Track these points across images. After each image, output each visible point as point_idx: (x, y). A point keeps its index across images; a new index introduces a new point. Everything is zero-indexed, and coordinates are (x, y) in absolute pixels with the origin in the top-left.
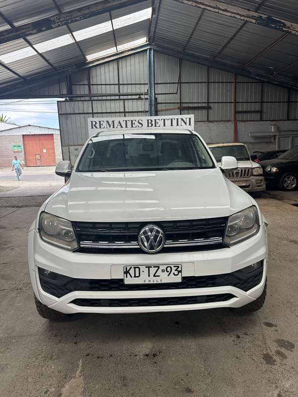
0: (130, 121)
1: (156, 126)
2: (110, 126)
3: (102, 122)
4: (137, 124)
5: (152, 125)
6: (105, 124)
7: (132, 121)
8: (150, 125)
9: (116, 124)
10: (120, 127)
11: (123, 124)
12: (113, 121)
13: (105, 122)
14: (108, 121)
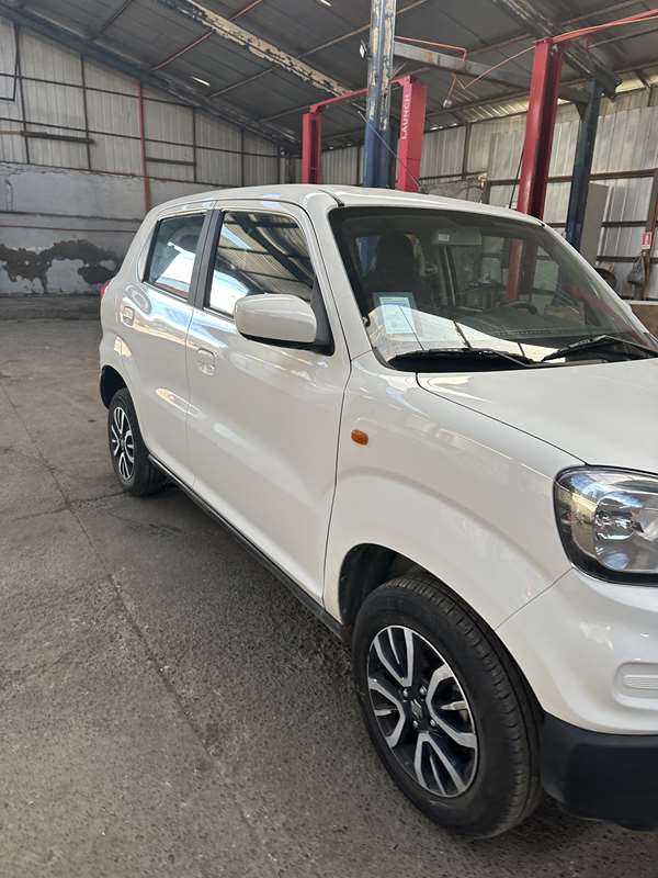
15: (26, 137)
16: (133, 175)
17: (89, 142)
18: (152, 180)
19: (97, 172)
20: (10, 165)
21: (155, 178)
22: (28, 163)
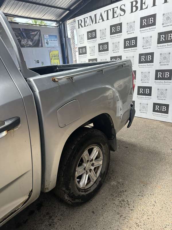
0: (112, 10)
1: (141, 9)
2: (92, 22)
3: (86, 19)
4: (118, 11)
5: (137, 8)
6: (88, 21)
7: (113, 9)
8: (134, 9)
9: (98, 17)
10: (101, 20)
11: (105, 16)
12: (95, 15)
13: (89, 18)
14: (91, 17)
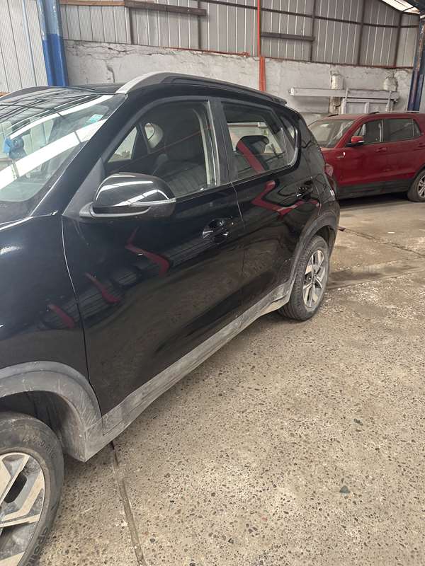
15: (130, 9)
16: (247, 55)
17: (200, 15)
18: (267, 60)
19: (208, 52)
20: (112, 46)
21: (271, 58)
22: (133, 43)
